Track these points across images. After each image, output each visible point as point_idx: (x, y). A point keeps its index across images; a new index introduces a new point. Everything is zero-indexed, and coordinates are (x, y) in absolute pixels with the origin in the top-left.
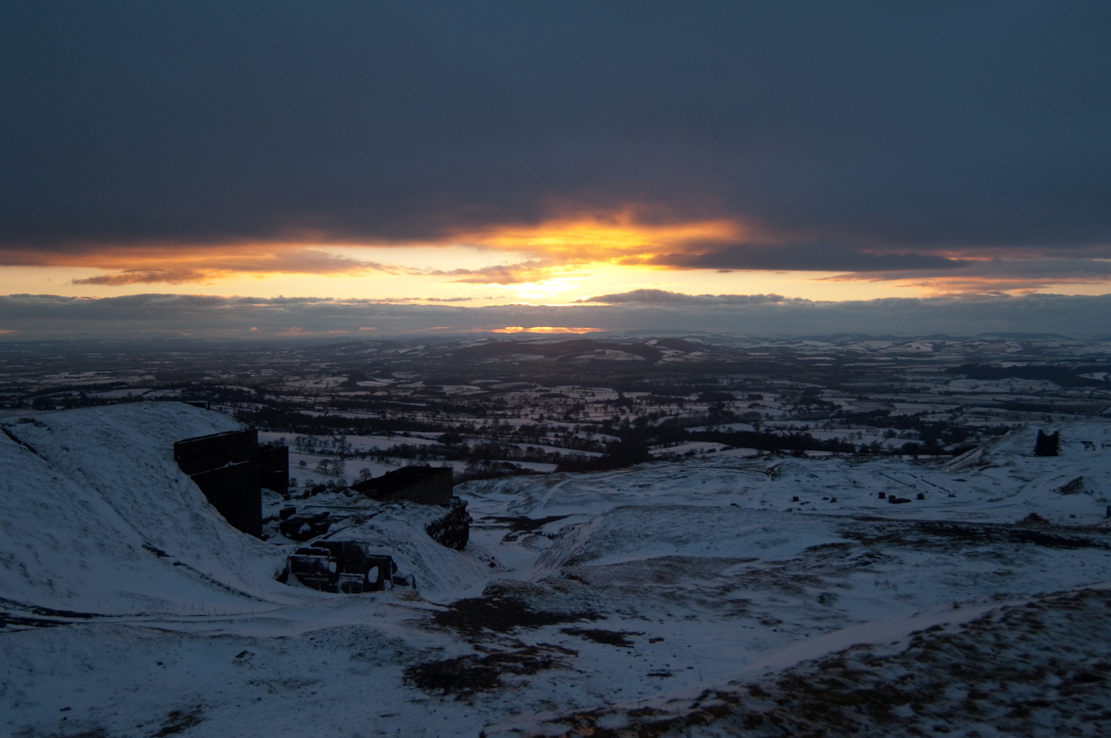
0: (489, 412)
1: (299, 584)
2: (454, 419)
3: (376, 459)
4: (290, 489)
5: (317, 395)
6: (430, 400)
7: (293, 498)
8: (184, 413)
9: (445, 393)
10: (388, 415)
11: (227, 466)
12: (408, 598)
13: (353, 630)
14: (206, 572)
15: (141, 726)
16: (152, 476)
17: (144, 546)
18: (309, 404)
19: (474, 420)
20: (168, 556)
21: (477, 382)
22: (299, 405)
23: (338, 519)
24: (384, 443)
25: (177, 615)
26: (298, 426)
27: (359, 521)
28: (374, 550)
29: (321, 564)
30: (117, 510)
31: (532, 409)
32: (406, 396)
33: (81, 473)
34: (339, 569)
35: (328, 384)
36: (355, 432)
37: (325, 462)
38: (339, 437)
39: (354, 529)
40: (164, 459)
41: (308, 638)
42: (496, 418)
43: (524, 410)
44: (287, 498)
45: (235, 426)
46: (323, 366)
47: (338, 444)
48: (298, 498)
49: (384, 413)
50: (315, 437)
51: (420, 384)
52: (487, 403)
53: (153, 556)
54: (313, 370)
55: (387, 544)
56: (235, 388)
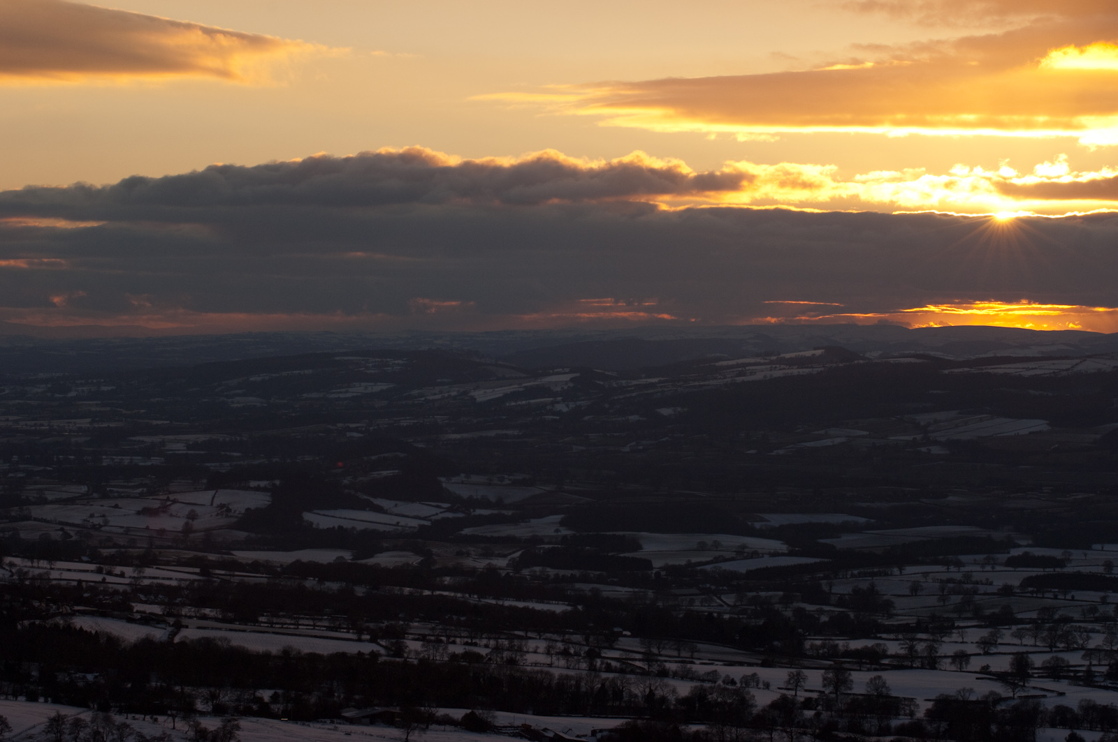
0: (813, 642)
2: (672, 666)
5: (146, 560)
6: (586, 588)
9: (647, 564)
10: (413, 646)
18: (116, 592)
19: (748, 671)
21: (776, 520)
22: (76, 596)
26: (62, 677)
31: (984, 633)
32: (492, 570)
35: (192, 516)
36: (276, 708)
38: (212, 724)
42: (839, 665)
43: (955, 636)
46: (177, 445)
49: (396, 635)
50: (119, 719)
51: (548, 527)
52: (810, 608)
54: (138, 460)
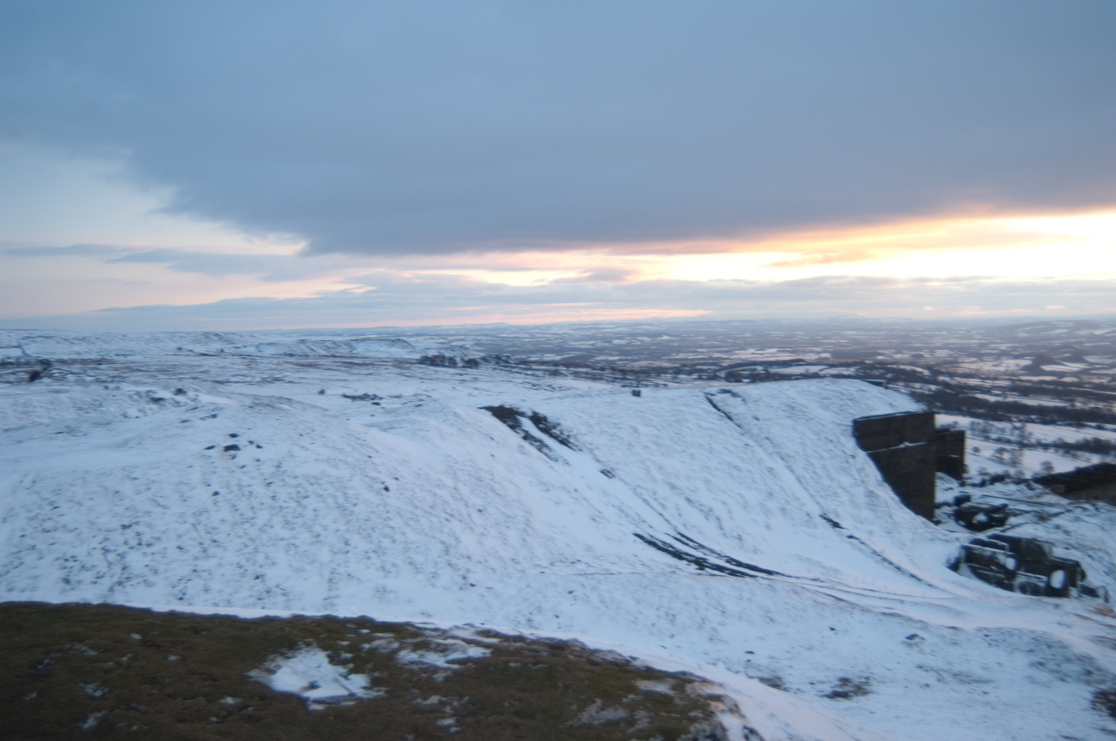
1: (972, 575)
3: (1061, 452)
4: (965, 475)
5: (995, 379)
7: (969, 485)
8: (862, 390)
10: (1078, 404)
11: (902, 446)
12: (1101, 612)
13: (1033, 636)
14: (878, 549)
15: (812, 684)
16: (831, 450)
17: (821, 516)
18: (986, 388)
20: (841, 528)
22: (975, 388)
23: (1017, 512)
24: (1071, 435)
25: (849, 587)
26: (973, 411)
27: (1042, 518)
28: (1059, 552)
29: (997, 558)
30: (798, 479)
33: (767, 441)
34: (1018, 567)
35: (1008, 367)
36: (1037, 421)
37: (1001, 451)
38: (1018, 425)
39: (1037, 527)
40: (842, 434)
41: (981, 634)
44: (963, 484)
45: (912, 406)
46: (1003, 347)
47: (1017, 432)
48: (974, 485)
49: (1073, 401)
50: (991, 422)
53: (828, 526)
54: (991, 351)
55: (1075, 548)
56: (908, 368)
